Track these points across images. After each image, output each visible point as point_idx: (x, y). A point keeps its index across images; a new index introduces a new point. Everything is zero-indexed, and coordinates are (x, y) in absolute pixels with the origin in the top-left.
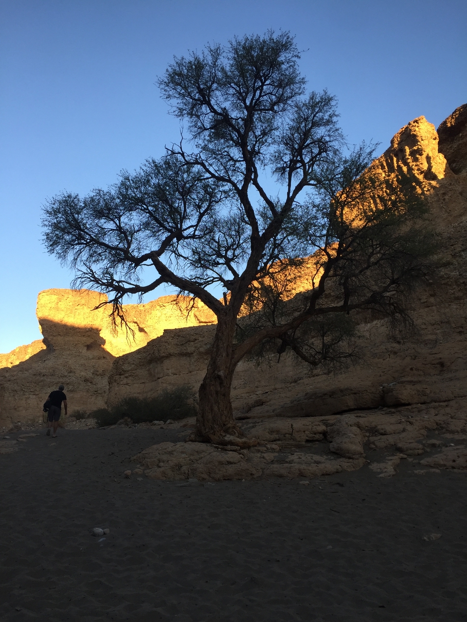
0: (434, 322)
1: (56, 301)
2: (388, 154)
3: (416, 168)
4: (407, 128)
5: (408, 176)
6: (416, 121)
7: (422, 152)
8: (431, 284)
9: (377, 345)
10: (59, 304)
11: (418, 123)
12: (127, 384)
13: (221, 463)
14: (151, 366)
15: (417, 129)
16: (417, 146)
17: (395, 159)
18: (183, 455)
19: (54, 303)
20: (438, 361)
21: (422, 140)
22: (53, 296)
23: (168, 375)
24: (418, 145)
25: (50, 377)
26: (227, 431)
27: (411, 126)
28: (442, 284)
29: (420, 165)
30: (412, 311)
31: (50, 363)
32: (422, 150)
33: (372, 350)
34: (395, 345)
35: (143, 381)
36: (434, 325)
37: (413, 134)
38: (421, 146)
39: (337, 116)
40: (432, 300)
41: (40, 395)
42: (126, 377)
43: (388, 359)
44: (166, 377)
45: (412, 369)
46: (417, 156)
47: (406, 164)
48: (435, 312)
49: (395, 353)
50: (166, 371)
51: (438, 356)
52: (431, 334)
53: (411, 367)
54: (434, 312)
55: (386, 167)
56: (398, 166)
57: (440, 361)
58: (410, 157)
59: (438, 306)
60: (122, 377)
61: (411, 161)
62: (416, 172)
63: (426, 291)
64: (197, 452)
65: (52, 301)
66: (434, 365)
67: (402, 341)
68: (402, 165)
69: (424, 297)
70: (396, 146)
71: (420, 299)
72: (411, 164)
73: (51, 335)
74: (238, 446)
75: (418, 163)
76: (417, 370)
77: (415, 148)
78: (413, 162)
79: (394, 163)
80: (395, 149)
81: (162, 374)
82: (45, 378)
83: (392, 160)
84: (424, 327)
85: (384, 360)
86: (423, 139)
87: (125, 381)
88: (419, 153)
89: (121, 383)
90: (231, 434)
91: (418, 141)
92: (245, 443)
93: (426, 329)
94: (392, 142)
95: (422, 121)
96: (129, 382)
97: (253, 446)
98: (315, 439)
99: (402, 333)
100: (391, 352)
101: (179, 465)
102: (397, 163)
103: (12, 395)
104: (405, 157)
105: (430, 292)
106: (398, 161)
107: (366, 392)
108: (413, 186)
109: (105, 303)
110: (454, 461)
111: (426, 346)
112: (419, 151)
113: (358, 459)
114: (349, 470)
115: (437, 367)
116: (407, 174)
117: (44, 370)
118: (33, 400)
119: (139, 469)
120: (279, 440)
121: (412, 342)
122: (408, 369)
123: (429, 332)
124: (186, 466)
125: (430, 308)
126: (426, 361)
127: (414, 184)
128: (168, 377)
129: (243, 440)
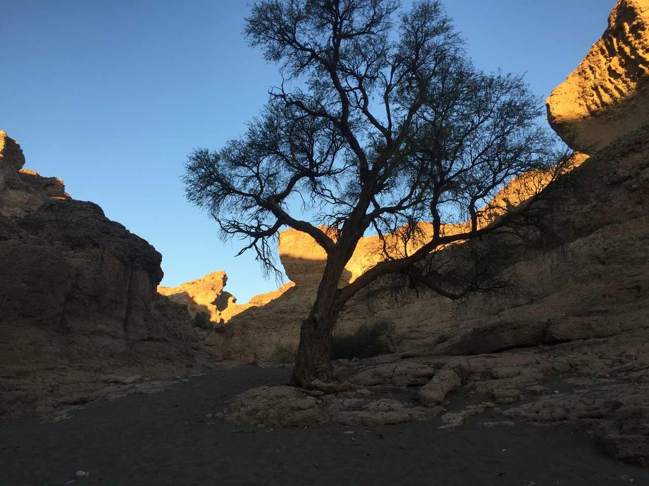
1: (294, 240)
2: (607, 36)
3: (640, 46)
5: (633, 57)
7: (644, 27)
8: (635, 190)
9: (579, 268)
10: (297, 243)
12: (349, 319)
13: (292, 409)
14: (369, 300)
16: (636, 21)
17: (615, 40)
19: (292, 242)
20: (634, 285)
21: (642, 12)
22: (291, 236)
23: (382, 309)
24: (637, 19)
25: (291, 314)
29: (645, 43)
30: (618, 225)
31: (293, 300)
32: (643, 24)
33: (575, 274)
35: (364, 316)
36: (642, 239)
37: (630, 7)
38: (641, 19)
40: (640, 209)
41: (281, 332)
42: (348, 313)
43: (591, 284)
44: (381, 311)
45: (604, 296)
46: (639, 32)
47: (628, 43)
48: (645, 223)
49: (599, 276)
50: (380, 305)
51: (636, 278)
52: (640, 251)
53: (603, 293)
54: (642, 224)
55: (606, 51)
56: (620, 48)
57: (637, 284)
58: (630, 35)
60: (344, 312)
61: (633, 39)
62: (640, 52)
63: (631, 198)
64: (277, 397)
65: (291, 240)
66: (629, 291)
67: (607, 262)
68: (623, 46)
69: (629, 206)
70: (613, 24)
71: (625, 209)
72: (633, 43)
74: (322, 390)
75: (642, 40)
76: (610, 296)
77: (635, 23)
78: (635, 39)
79: (613, 45)
80: (612, 29)
81: (377, 308)
82: (286, 315)
83: (612, 41)
84: (630, 242)
85: (587, 285)
86: (643, 10)
87: (347, 317)
88: (640, 28)
89: (344, 318)
90: (319, 379)
91: (637, 14)
92: (330, 387)
93: (633, 245)
94: (609, 20)
96: (351, 317)
97: (342, 391)
98: (417, 383)
99: (607, 252)
100: (595, 275)
101: (256, 410)
102: (618, 44)
103: (257, 331)
104: (625, 36)
105: (636, 199)
106: (618, 42)
107: (527, 326)
108: (641, 69)
109: (246, 248)
110: (537, 412)
111: (633, 265)
112: (640, 25)
113: (432, 407)
114: (420, 420)
115: (633, 292)
116: (631, 55)
117: (286, 308)
118: (275, 337)
119: (220, 413)
120: (379, 384)
121: (618, 262)
122: (600, 296)
123: (637, 249)
124: (263, 411)
125: (638, 218)
126: (622, 285)
127: (641, 66)
128: (383, 311)
129: (329, 384)
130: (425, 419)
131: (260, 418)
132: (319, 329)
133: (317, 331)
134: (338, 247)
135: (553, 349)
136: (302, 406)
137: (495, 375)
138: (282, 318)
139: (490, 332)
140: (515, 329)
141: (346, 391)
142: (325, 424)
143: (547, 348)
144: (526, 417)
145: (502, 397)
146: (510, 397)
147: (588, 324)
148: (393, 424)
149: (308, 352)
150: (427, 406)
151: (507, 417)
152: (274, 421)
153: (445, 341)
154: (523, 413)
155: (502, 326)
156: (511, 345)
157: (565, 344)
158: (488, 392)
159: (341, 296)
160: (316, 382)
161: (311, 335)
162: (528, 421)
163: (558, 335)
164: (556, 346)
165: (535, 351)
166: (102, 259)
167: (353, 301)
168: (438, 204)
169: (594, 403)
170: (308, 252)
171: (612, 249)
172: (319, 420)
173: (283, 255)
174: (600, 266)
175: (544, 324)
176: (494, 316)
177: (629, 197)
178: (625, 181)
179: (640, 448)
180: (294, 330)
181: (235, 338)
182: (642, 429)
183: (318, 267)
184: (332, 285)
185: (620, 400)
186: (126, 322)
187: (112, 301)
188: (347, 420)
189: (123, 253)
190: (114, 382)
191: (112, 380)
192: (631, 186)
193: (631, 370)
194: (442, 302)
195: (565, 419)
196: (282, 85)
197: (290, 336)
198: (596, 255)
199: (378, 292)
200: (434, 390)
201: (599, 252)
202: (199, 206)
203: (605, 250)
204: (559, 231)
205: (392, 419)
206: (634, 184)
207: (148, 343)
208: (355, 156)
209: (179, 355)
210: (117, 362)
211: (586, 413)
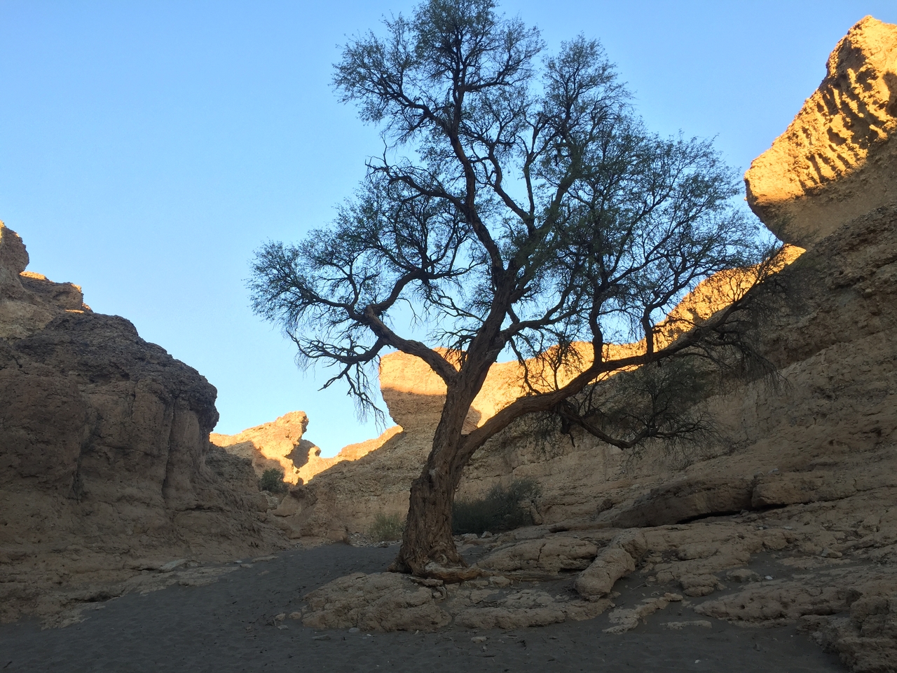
0: (882, 359)
1: (401, 368)
2: (825, 87)
3: (871, 100)
4: (846, 39)
5: (861, 115)
6: (858, 27)
7: (875, 74)
8: (869, 296)
9: (795, 404)
10: (405, 372)
11: (860, 29)
12: (478, 478)
13: (399, 605)
14: (506, 451)
15: (859, 38)
16: (864, 66)
17: (836, 92)
18: (360, 593)
19: (399, 371)
20: (872, 427)
21: (872, 55)
22: (396, 361)
23: (523, 463)
24: (866, 63)
25: (397, 471)
26: (432, 557)
27: (851, 35)
28: (888, 294)
29: (877, 95)
30: (847, 344)
31: (400, 452)
32: (874, 71)
33: (789, 413)
34: (824, 402)
35: (498, 473)
36: (882, 363)
37: (855, 48)
38: (871, 64)
39: (611, 67)
40: (876, 321)
41: (383, 496)
42: (477, 468)
43: (812, 426)
44: (522, 466)
45: (831, 443)
46: (869, 81)
47: (854, 97)
48: (884, 341)
49: (824, 415)
50: (520, 457)
51: (874, 418)
52: (879, 379)
53: (830, 439)
54: (881, 342)
55: (825, 108)
56: (843, 103)
57: (876, 426)
58: (857, 85)
59: (888, 332)
60: (471, 467)
61: (861, 91)
62: (871, 108)
63: (864, 307)
64: (377, 588)
65: (396, 368)
66: (866, 435)
67: (833, 394)
68: (848, 100)
69: (862, 318)
70: (833, 71)
71: (856, 323)
72: (861, 96)
73: (399, 414)
74: (440, 578)
75: (872, 93)
76: (840, 443)
77: (863, 69)
78: (864, 91)
79: (834, 99)
80: (833, 78)
81: (516, 462)
82: (390, 472)
83: (832, 94)
84: (866, 368)
85: (807, 427)
86: (873, 52)
87: (475, 474)
88: (870, 75)
89: (471, 476)
90: (437, 561)
91: (864, 58)
92: (452, 574)
93: (870, 371)
94: (828, 66)
95: (867, 25)
96: (480, 474)
97: (469, 579)
98: (574, 567)
99: (833, 381)
100: (817, 413)
101: (348, 608)
102: (841, 98)
103: (349, 496)
104: (850, 87)
105: (871, 308)
106: (841, 95)
107: (725, 486)
108: (873, 131)
109: (334, 379)
110: (743, 607)
111: (870, 400)
112: (870, 72)
113: (595, 601)
114: (579, 619)
115: (870, 437)
116: (859, 112)
117: (389, 462)
118: (374, 504)
119: (296, 613)
120: (521, 569)
121: (849, 396)
122: (825, 443)
123: (874, 377)
124: (357, 609)
125: (874, 335)
126: (855, 427)
127: (872, 127)
128: (524, 467)
129: (450, 570)
130: (585, 618)
131: (352, 619)
132: (435, 491)
133: (433, 494)
134: (461, 377)
135: (763, 518)
136: (412, 602)
137: (682, 554)
138: (384, 476)
139: (675, 494)
140: (709, 489)
141: (473, 578)
142: (445, 626)
143: (754, 516)
144: (727, 614)
145: (693, 586)
146: (704, 586)
147: (810, 482)
148: (541, 626)
149: (421, 524)
150: (588, 600)
151: (701, 614)
152: (373, 624)
153: (612, 507)
154: (723, 609)
155: (690, 485)
156: (704, 512)
157: (780, 511)
158: (673, 580)
159: (466, 444)
160: (432, 567)
161: (424, 500)
162: (730, 620)
163: (768, 498)
164: (766, 513)
165: (739, 520)
166: (134, 396)
167: (483, 452)
168: (599, 316)
169: (822, 593)
170: (420, 384)
171: (841, 377)
172: (436, 620)
173: (386, 388)
174: (824, 400)
175: (749, 483)
176: (680, 471)
177: (861, 305)
178: (855, 284)
179: (887, 656)
180: (401, 493)
181: (319, 505)
182: (889, 629)
183: (435, 404)
184: (454, 429)
185: (859, 589)
186: (165, 484)
187: (146, 454)
188: (476, 620)
189: (163, 387)
190: (148, 569)
191: (146, 567)
192: (864, 290)
193: (872, 546)
194: (606, 453)
195: (782, 616)
196: (384, 155)
197: (396, 501)
198: (818, 385)
199: (517, 440)
200: (598, 577)
201: (822, 382)
202: (269, 320)
203: (831, 378)
204: (766, 353)
205: (538, 619)
206: (868, 287)
207: (196, 513)
208: (485, 250)
209: (240, 531)
210: (153, 540)
211: (811, 607)
